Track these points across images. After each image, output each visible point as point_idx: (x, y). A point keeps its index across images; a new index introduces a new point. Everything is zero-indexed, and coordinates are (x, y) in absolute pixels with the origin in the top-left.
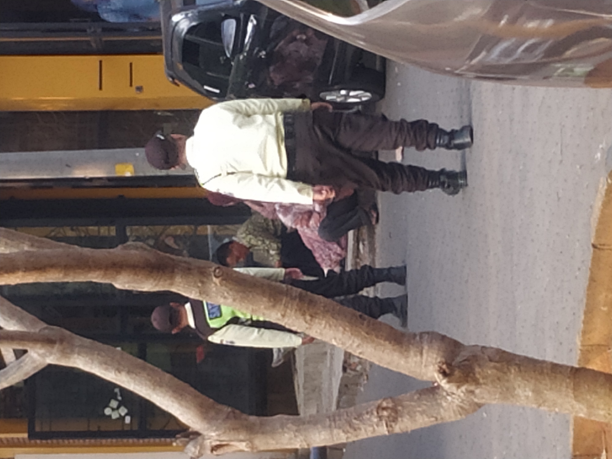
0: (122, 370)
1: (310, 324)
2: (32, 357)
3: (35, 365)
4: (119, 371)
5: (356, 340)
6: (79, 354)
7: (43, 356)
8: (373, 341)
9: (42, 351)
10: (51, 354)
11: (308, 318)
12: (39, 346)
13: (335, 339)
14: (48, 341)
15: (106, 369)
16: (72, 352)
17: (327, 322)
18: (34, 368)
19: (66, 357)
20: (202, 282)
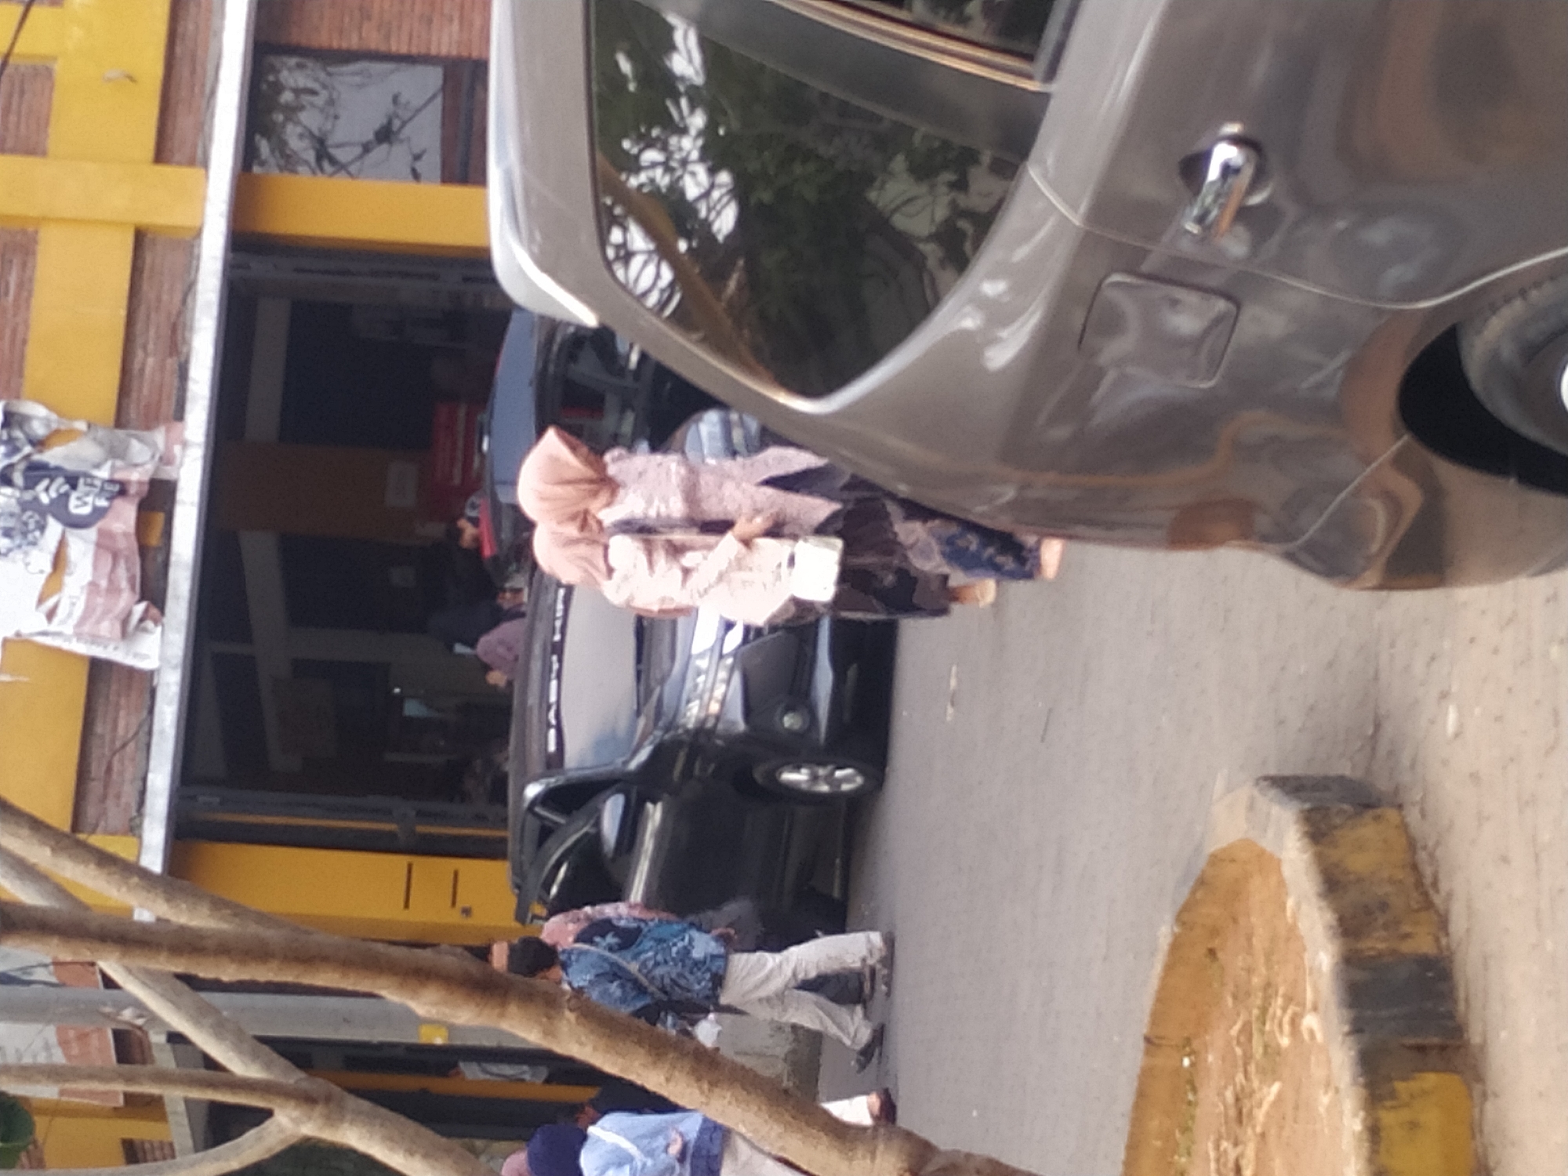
0: (416, 1152)
1: (707, 1096)
2: (279, 1125)
3: (282, 1136)
4: (411, 1152)
5: (775, 1127)
6: (352, 1122)
7: (297, 1122)
8: (802, 1131)
9: (296, 1114)
10: (310, 1118)
11: (706, 1086)
12: (292, 1103)
13: (743, 1122)
14: (307, 1099)
15: (391, 1149)
16: (342, 1120)
17: (732, 1095)
18: (282, 1141)
19: (332, 1126)
20: (549, 1017)
